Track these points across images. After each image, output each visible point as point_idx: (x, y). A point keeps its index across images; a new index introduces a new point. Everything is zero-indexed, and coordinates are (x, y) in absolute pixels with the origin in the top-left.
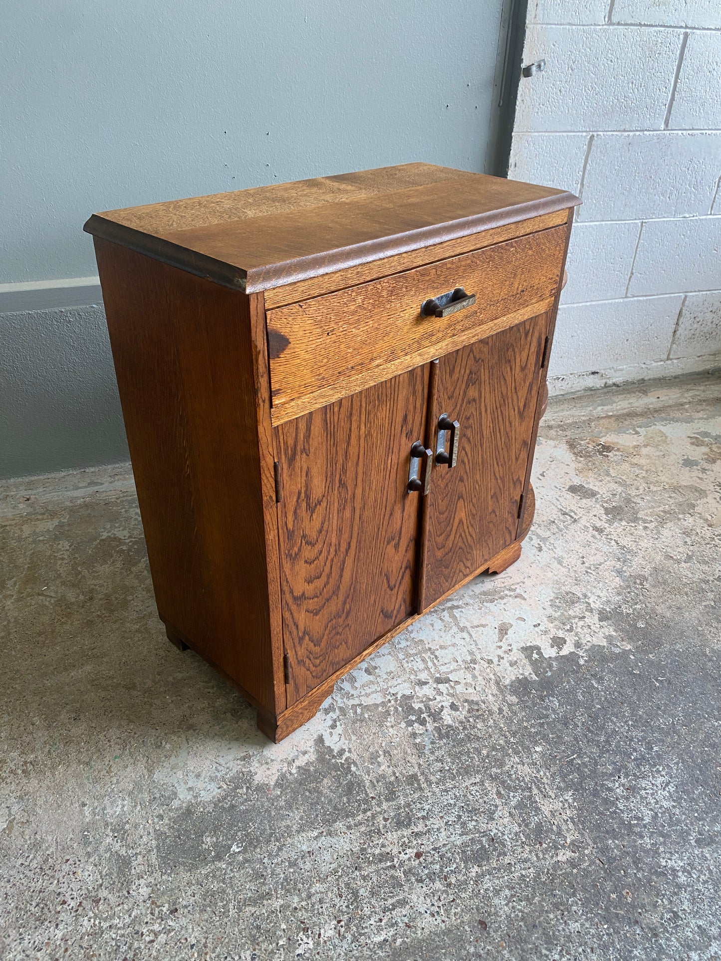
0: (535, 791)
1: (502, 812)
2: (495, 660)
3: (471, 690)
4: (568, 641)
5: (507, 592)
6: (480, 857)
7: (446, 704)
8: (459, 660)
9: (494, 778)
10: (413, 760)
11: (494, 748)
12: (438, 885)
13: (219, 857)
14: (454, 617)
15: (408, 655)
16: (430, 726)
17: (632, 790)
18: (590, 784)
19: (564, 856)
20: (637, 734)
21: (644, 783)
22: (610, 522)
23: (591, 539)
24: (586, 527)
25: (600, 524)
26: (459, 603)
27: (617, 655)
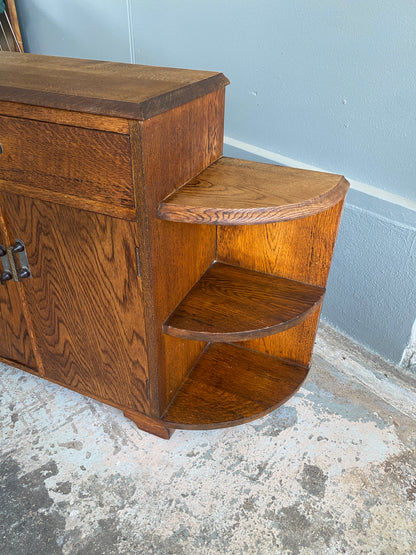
2: (38, 446)
4: (66, 496)
5: (120, 440)
8: (36, 423)
22: (270, 515)
23: (228, 498)
24: (248, 492)
25: (261, 505)
26: (99, 411)
27: (54, 542)
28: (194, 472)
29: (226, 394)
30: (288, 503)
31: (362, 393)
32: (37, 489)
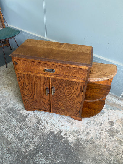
0: (33, 142)
1: (28, 140)
2: (55, 127)
3: (47, 127)
4: (67, 136)
5: (72, 123)
6: (20, 140)
7: (43, 125)
8: (52, 123)
9: (33, 136)
10: (31, 125)
11: (38, 134)
12: (14, 137)
13: (9, 114)
14: (60, 118)
15: (49, 116)
16: (38, 125)
17: (40, 156)
18: (38, 150)
19: (24, 150)
20: (52, 154)
21: (42, 158)
22: (106, 131)
23: (98, 130)
24: (101, 128)
25: (104, 130)
26: (64, 118)
27: (69, 145)
28: (89, 126)
29: (91, 110)
30: (109, 128)
31: (115, 104)
32: (60, 136)
